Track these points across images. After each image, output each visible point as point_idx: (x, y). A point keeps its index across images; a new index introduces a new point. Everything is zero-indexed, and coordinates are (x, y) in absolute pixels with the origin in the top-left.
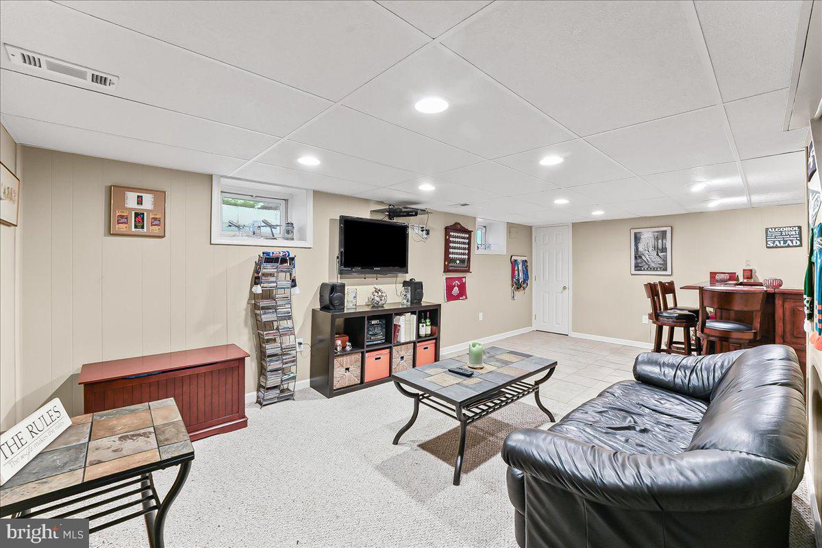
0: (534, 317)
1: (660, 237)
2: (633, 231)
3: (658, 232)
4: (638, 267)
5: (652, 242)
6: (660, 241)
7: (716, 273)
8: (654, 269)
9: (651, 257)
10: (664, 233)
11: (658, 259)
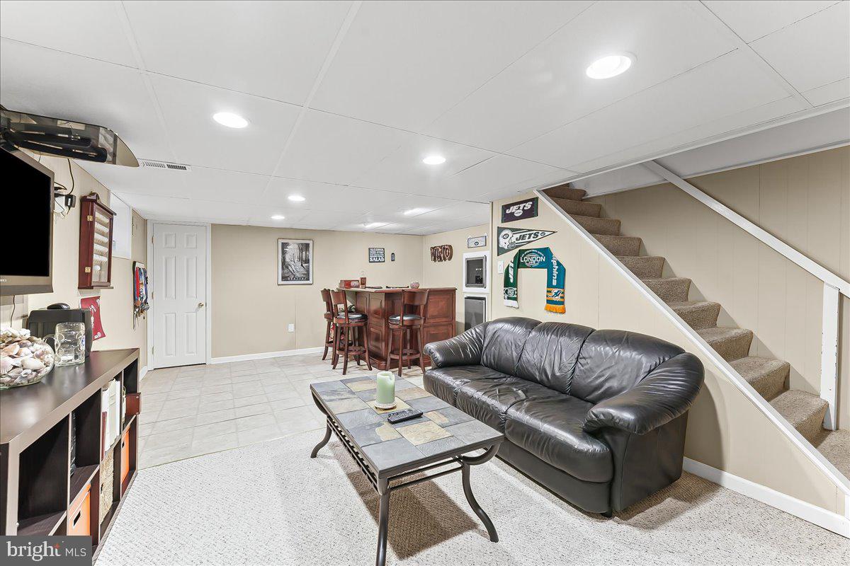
0: (150, 350)
1: (304, 249)
2: (280, 242)
3: (302, 244)
4: (284, 278)
5: (297, 255)
6: (304, 253)
7: (351, 281)
8: (299, 279)
9: (296, 267)
10: (307, 245)
11: (302, 270)
